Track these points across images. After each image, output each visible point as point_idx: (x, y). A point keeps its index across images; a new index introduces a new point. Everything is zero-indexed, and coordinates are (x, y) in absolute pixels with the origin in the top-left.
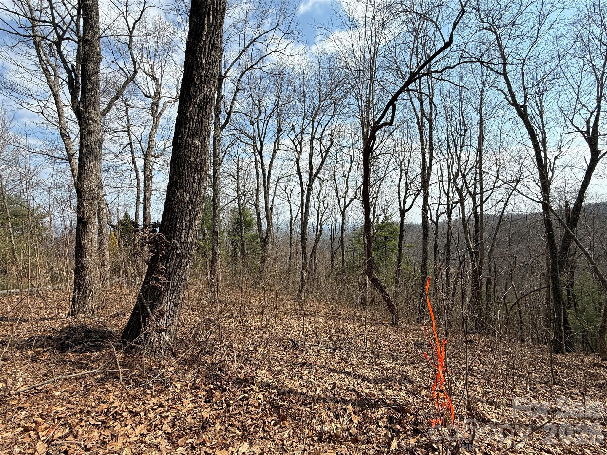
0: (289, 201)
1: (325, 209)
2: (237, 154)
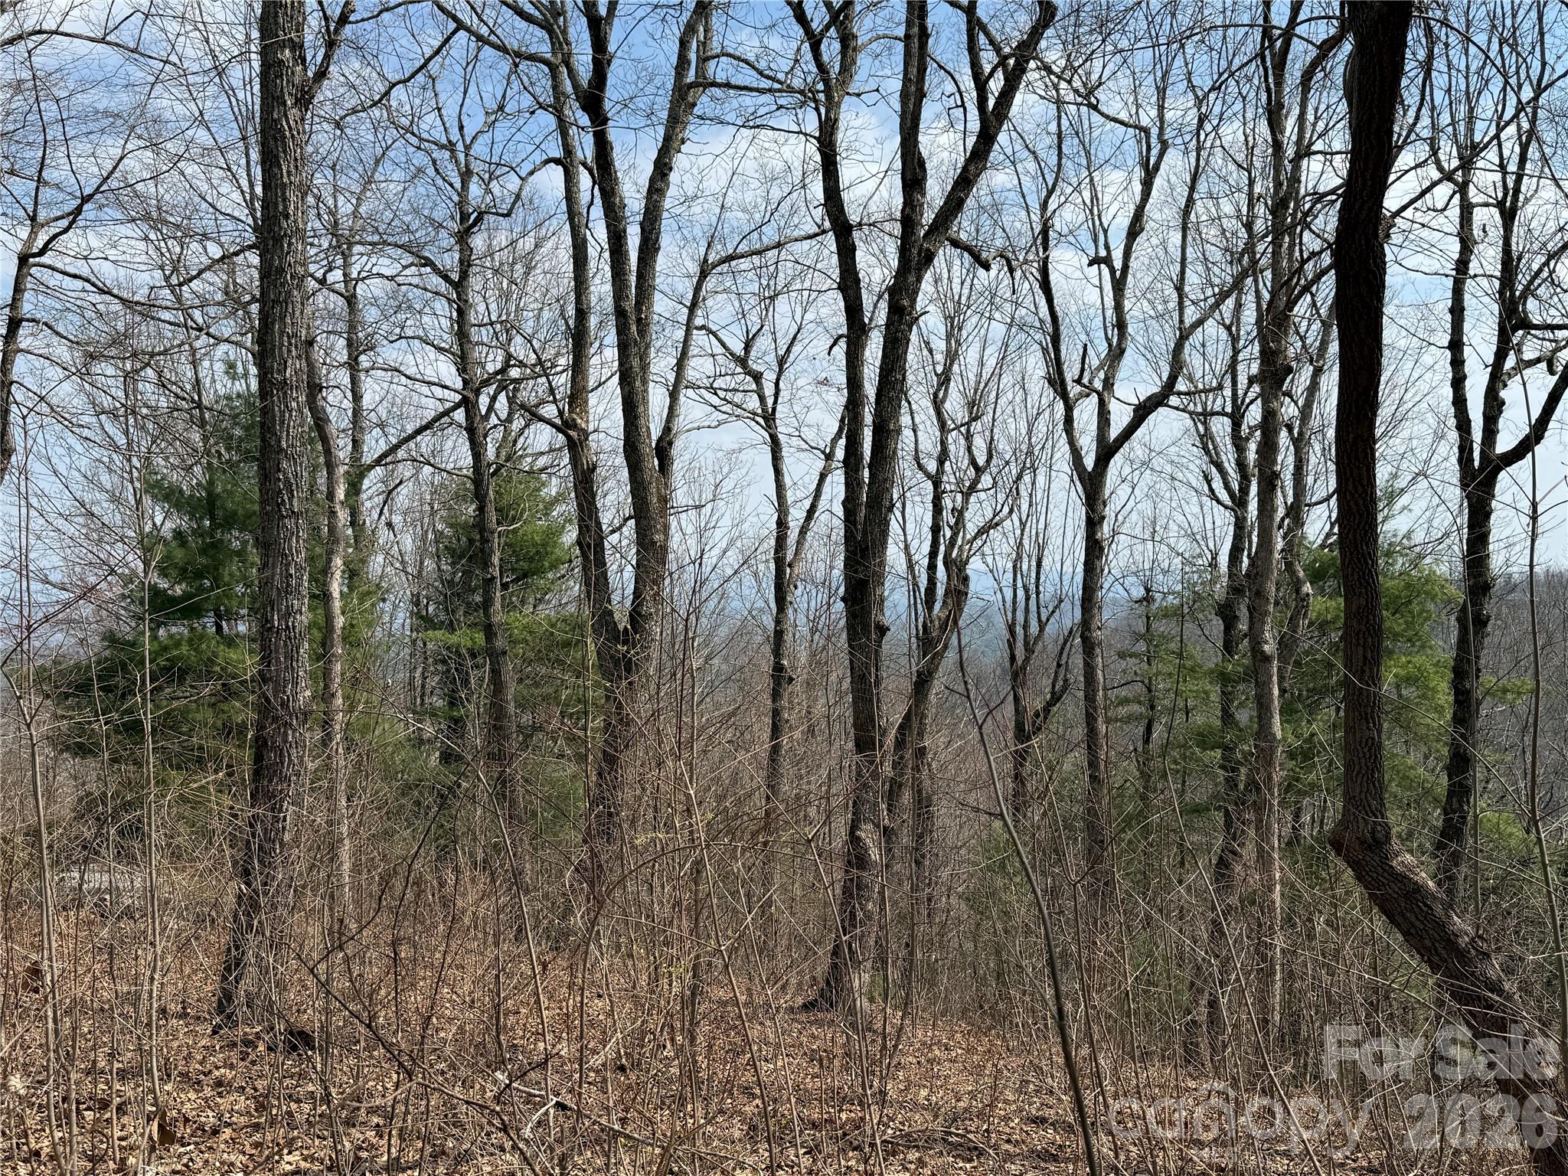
0: (769, 418)
1: (977, 469)
2: (455, 136)
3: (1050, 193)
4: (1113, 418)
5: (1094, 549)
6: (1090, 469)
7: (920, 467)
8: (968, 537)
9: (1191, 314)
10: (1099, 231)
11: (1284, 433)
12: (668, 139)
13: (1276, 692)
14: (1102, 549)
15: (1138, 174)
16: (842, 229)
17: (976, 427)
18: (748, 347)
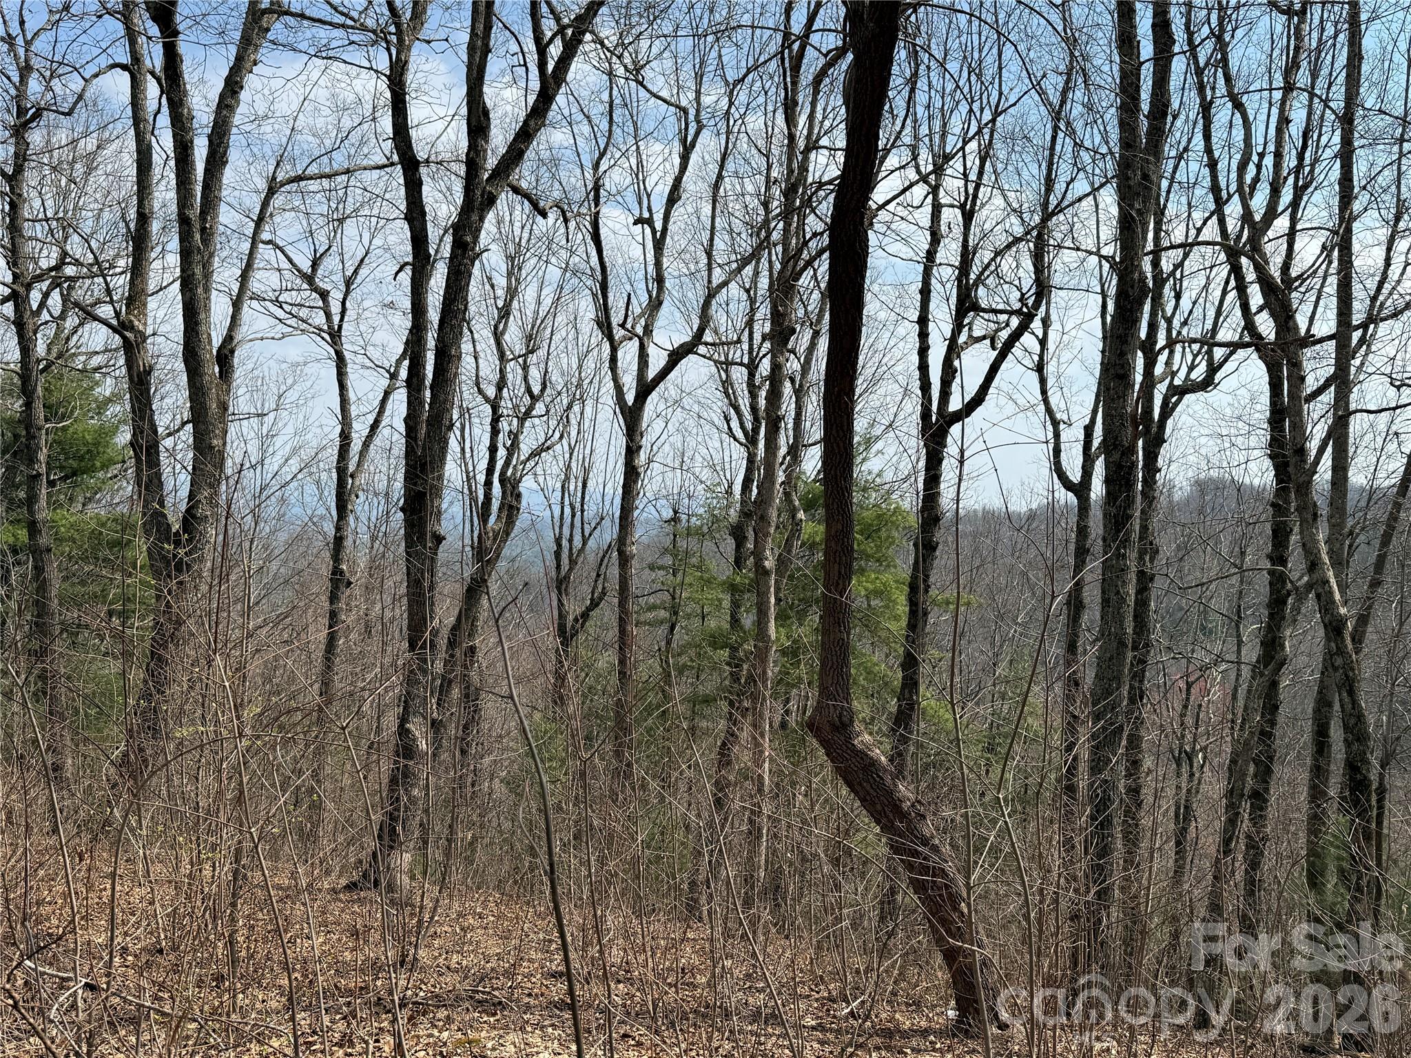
3: (602, 155)
4: (651, 360)
5: (632, 474)
6: (630, 404)
7: (480, 391)
8: (522, 458)
9: (718, 276)
10: (643, 195)
11: (788, 384)
12: (239, 59)
13: (773, 600)
14: (638, 474)
15: (677, 147)
16: (410, 165)
17: (533, 359)
18: (315, 264)
